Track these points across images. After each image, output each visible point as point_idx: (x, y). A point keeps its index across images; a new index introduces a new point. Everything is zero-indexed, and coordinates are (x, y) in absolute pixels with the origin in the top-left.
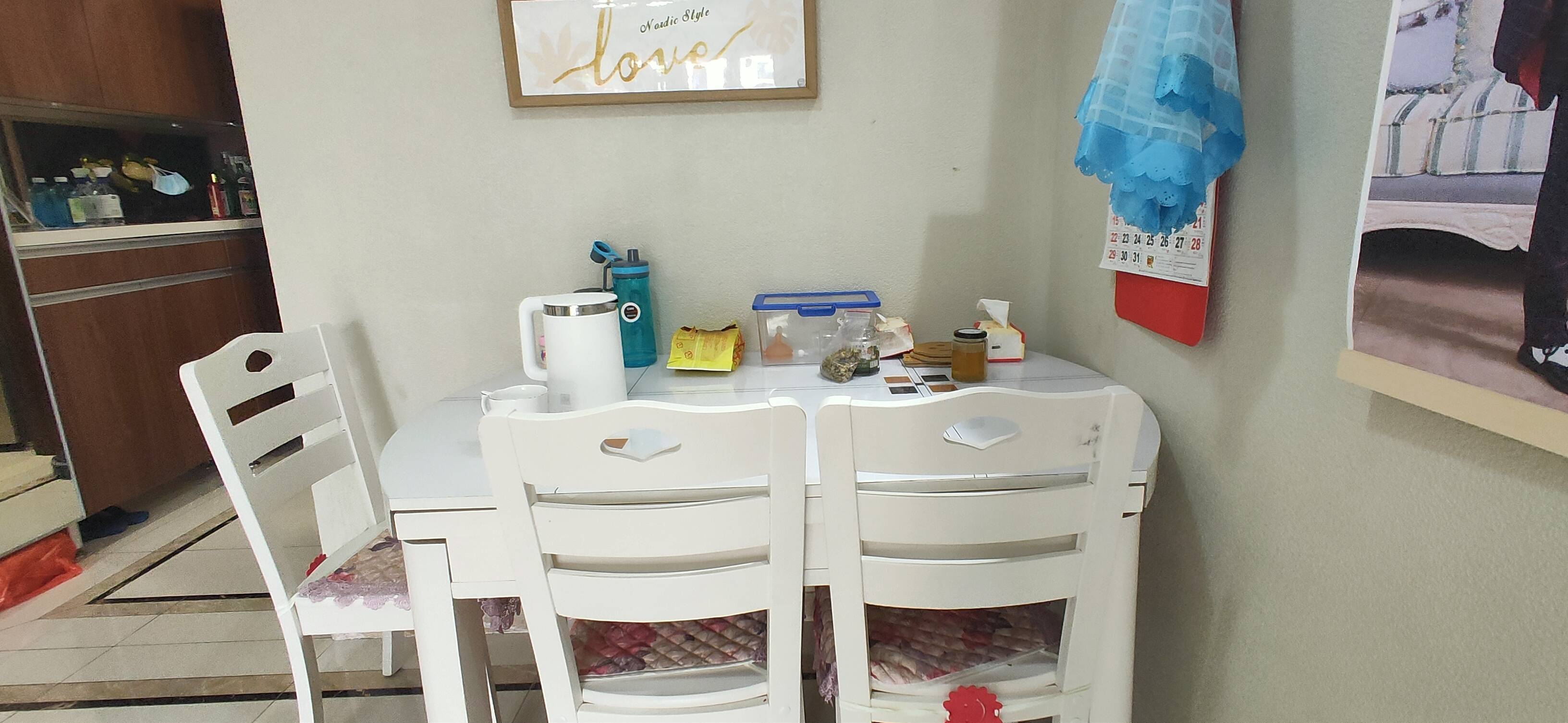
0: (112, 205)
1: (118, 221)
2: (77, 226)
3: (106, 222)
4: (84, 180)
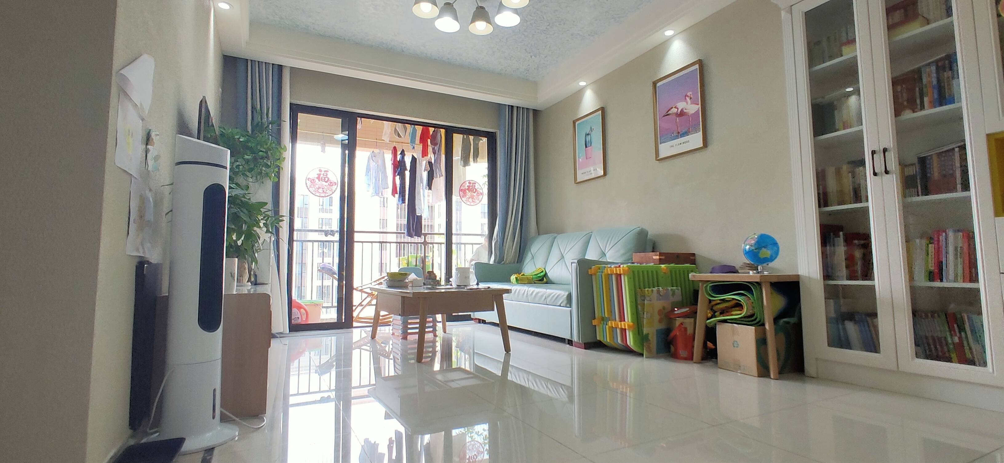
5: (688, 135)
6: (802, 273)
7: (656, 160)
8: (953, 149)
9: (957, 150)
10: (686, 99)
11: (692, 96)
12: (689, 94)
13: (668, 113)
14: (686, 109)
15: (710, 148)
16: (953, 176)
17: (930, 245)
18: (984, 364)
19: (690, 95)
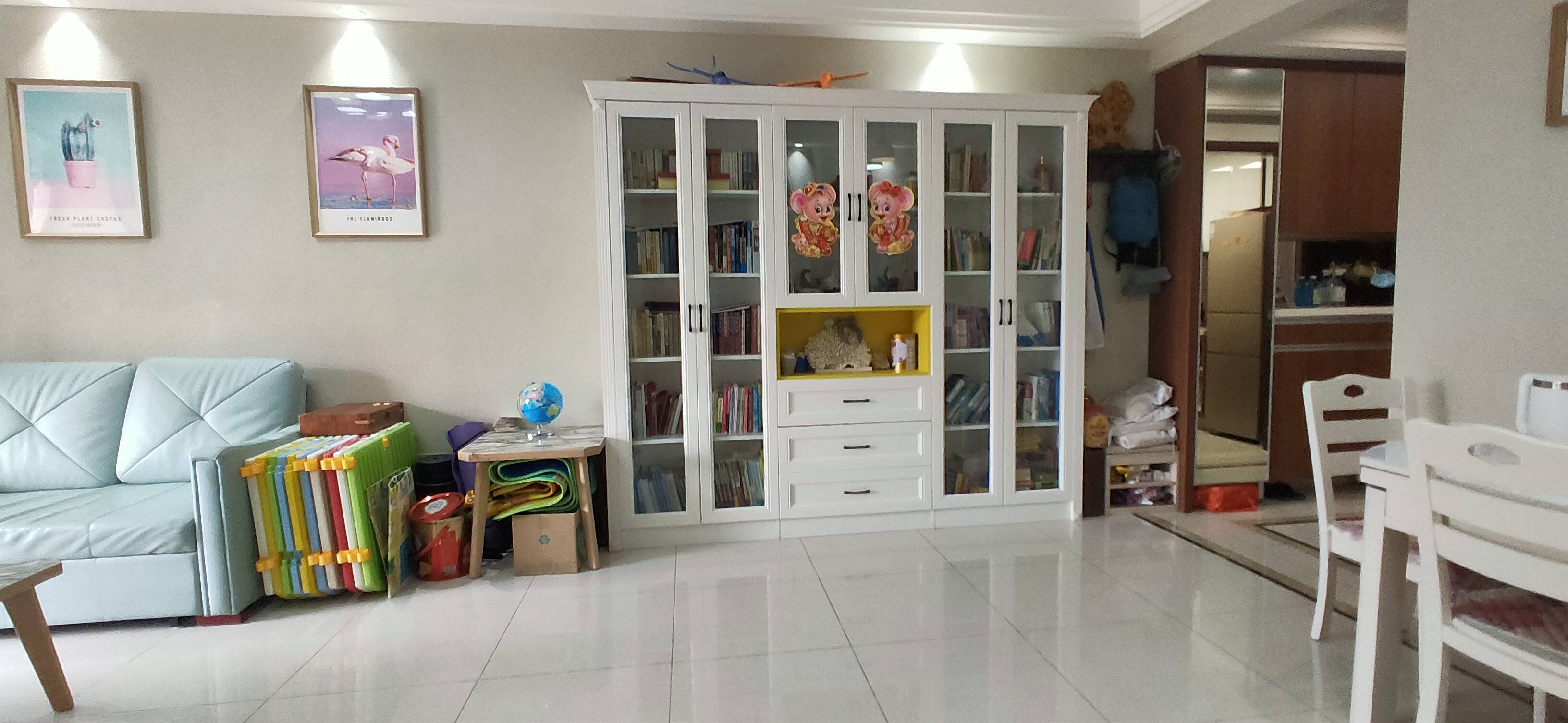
0: (1340, 293)
1: (1341, 305)
2: (1316, 306)
3: (1334, 305)
4: (1329, 277)
5: (391, 208)
6: (609, 434)
7: (313, 236)
8: (740, 311)
9: (743, 312)
10: (385, 144)
11: (398, 145)
12: (392, 138)
13: (343, 157)
14: (384, 162)
15: (435, 241)
16: (738, 335)
17: (719, 399)
18: (762, 503)
19: (394, 142)
